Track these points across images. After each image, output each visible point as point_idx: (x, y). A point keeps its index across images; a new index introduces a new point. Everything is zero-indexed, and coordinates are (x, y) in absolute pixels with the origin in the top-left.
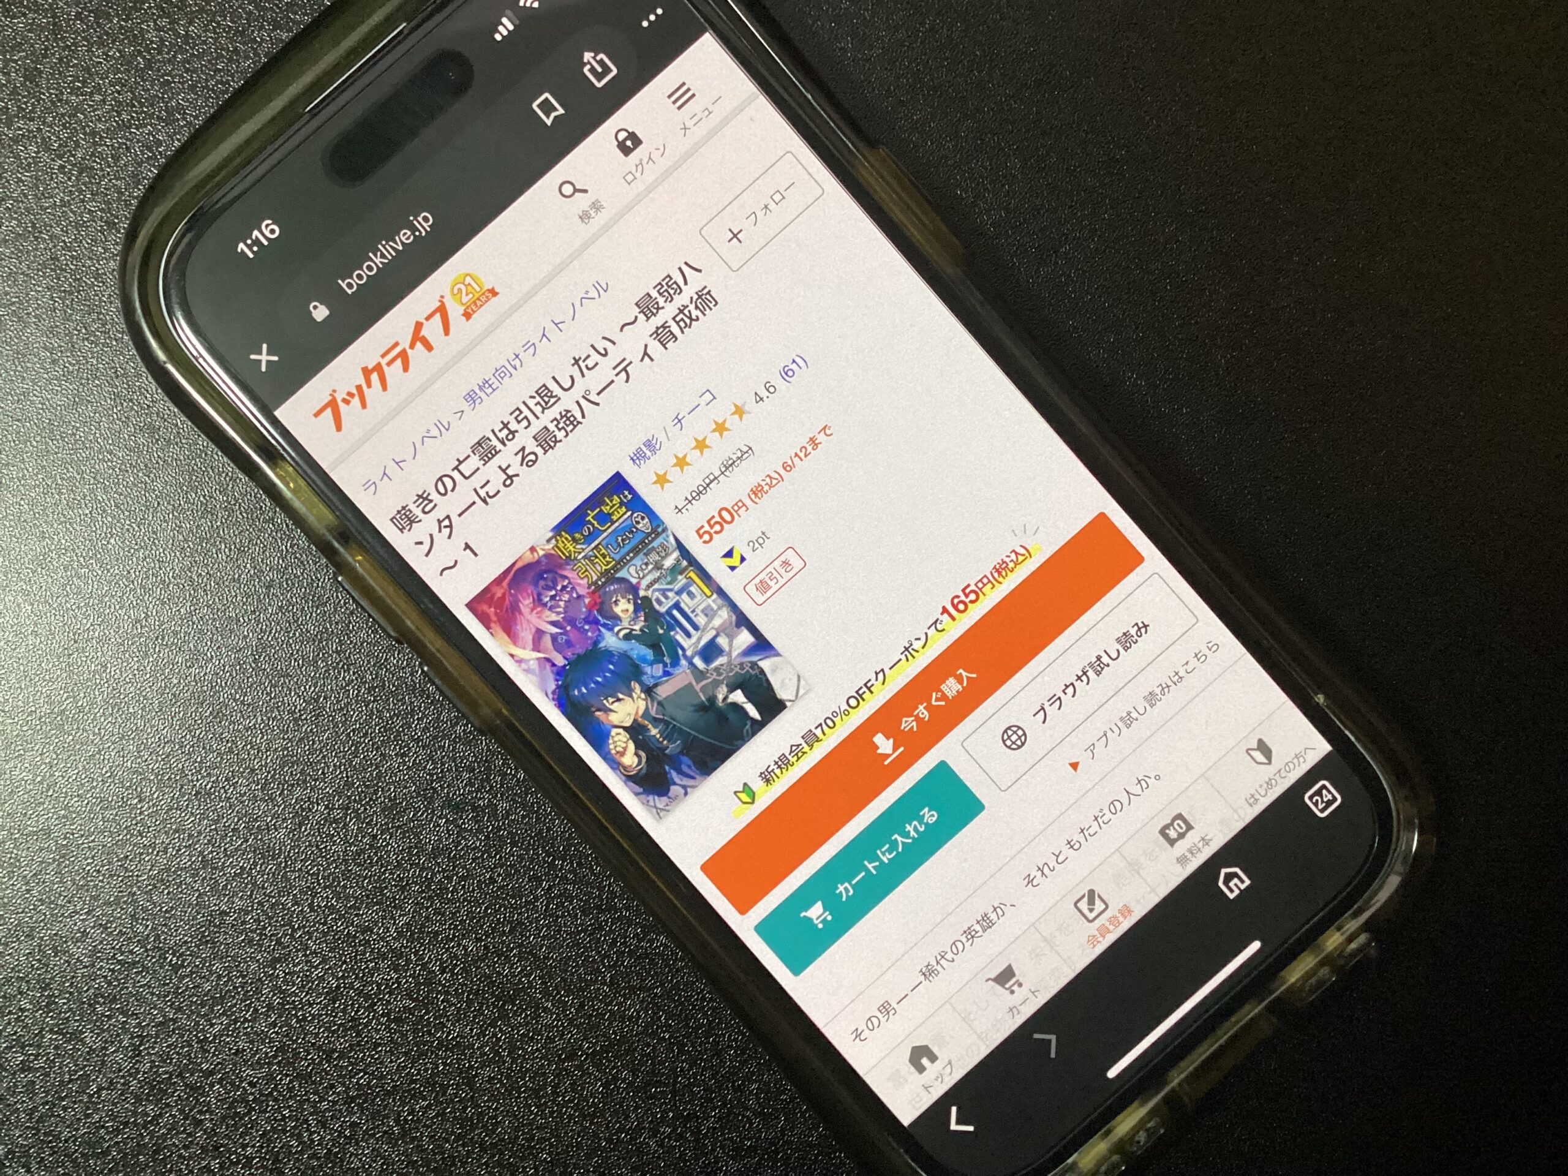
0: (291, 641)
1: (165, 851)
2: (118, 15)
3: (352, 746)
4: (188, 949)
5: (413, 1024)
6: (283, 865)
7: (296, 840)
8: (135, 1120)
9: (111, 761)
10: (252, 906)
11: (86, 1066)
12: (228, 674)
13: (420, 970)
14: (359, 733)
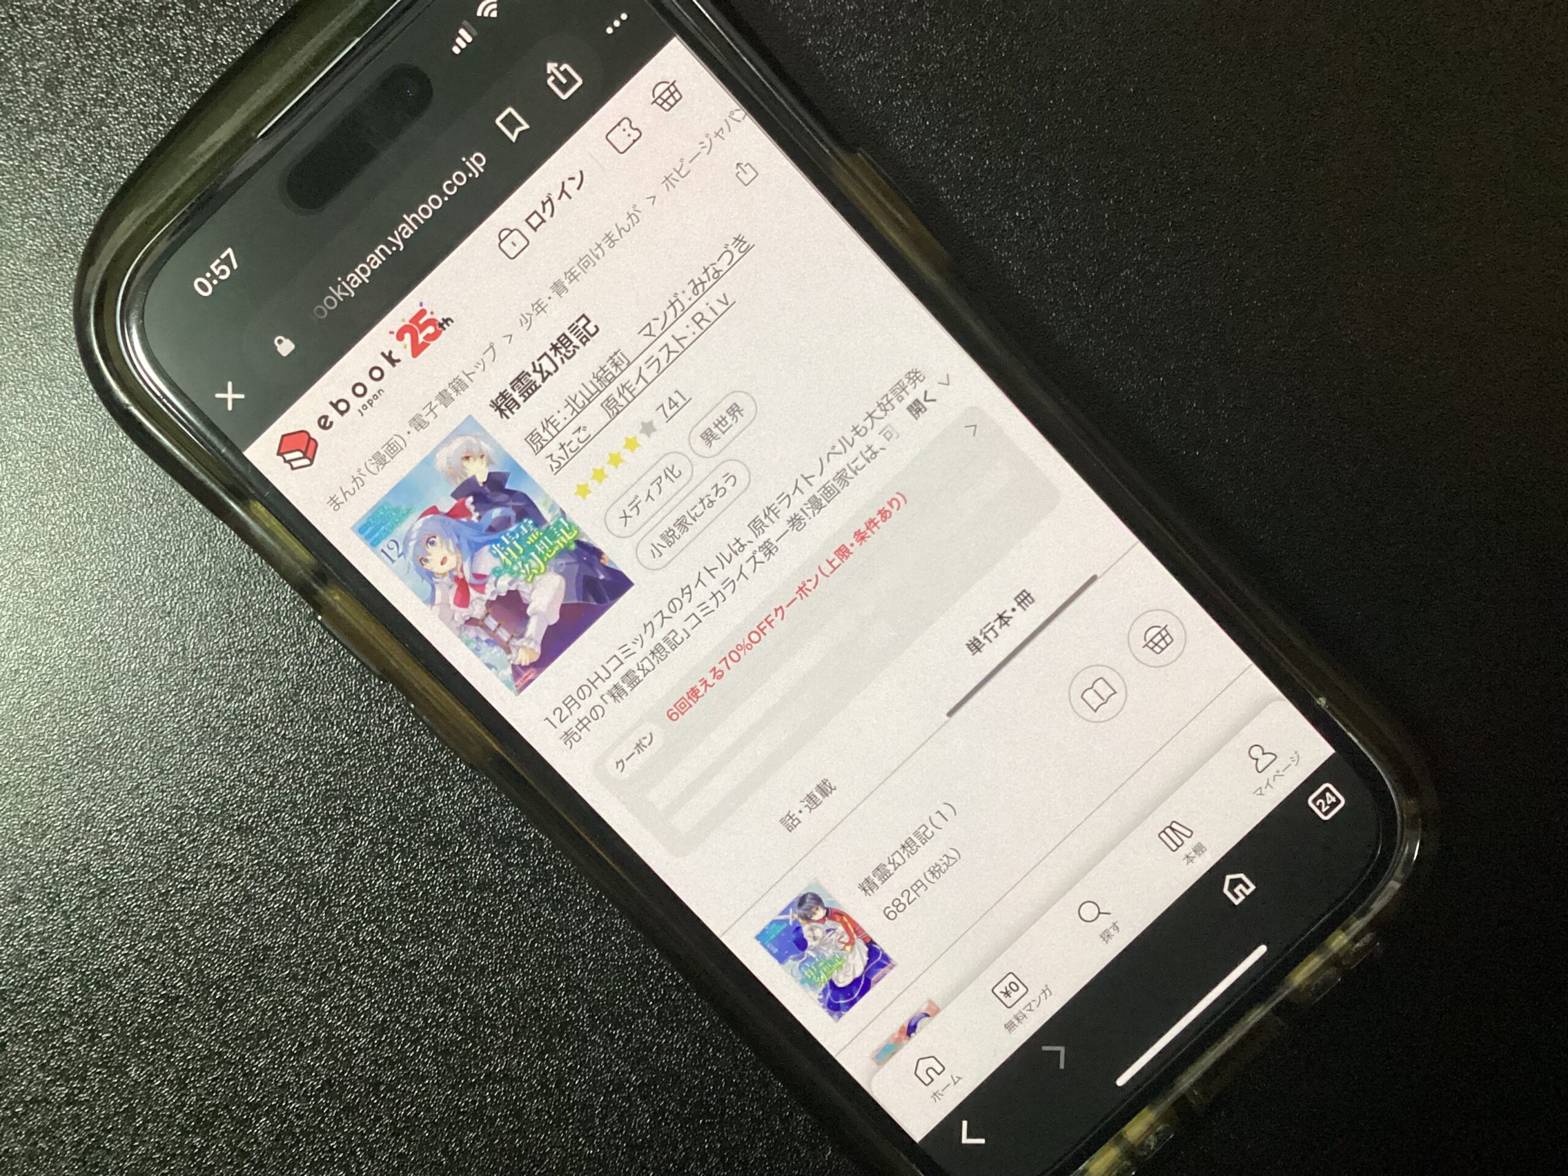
0: (332, 674)
1: (207, 884)
3: (396, 780)
4: (231, 984)
5: (460, 1057)
6: (327, 900)
7: (339, 876)
9: (150, 795)
10: (297, 941)
11: (131, 1099)
12: (268, 708)
13: (466, 1004)
14: (403, 767)
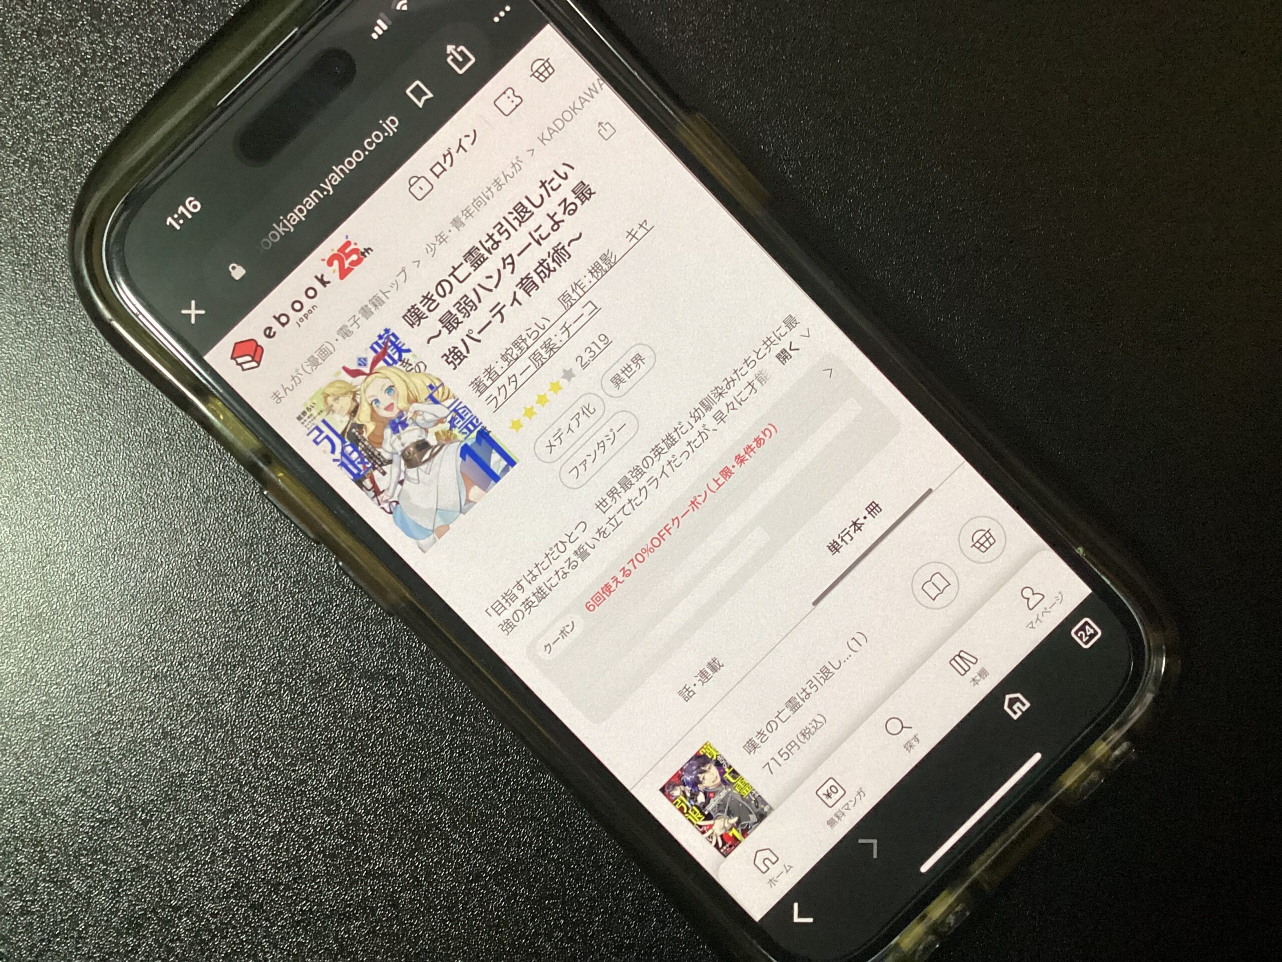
0: (227, 546)
1: (132, 726)
2: (57, 33)
3: (282, 630)
4: (155, 806)
5: (345, 859)
6: (230, 732)
7: (240, 711)
8: (118, 951)
9: (82, 653)
10: (206, 768)
11: (74, 908)
12: (176, 576)
13: (348, 813)
14: (287, 619)
